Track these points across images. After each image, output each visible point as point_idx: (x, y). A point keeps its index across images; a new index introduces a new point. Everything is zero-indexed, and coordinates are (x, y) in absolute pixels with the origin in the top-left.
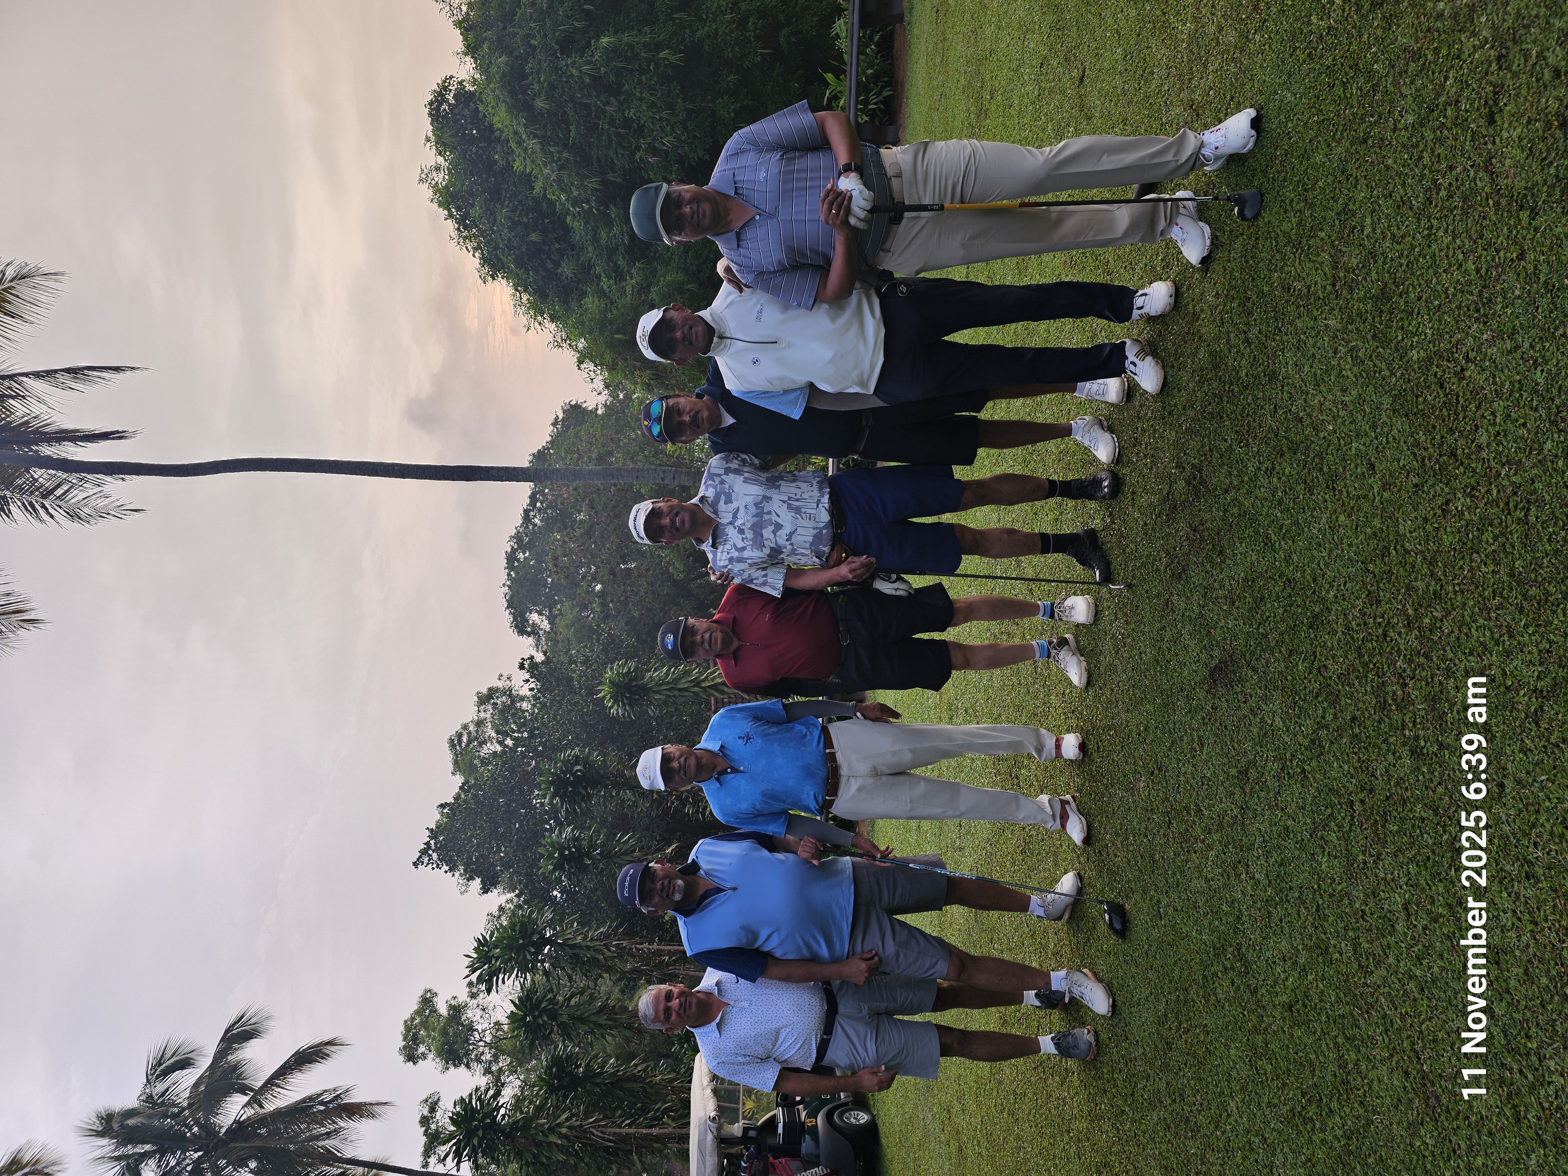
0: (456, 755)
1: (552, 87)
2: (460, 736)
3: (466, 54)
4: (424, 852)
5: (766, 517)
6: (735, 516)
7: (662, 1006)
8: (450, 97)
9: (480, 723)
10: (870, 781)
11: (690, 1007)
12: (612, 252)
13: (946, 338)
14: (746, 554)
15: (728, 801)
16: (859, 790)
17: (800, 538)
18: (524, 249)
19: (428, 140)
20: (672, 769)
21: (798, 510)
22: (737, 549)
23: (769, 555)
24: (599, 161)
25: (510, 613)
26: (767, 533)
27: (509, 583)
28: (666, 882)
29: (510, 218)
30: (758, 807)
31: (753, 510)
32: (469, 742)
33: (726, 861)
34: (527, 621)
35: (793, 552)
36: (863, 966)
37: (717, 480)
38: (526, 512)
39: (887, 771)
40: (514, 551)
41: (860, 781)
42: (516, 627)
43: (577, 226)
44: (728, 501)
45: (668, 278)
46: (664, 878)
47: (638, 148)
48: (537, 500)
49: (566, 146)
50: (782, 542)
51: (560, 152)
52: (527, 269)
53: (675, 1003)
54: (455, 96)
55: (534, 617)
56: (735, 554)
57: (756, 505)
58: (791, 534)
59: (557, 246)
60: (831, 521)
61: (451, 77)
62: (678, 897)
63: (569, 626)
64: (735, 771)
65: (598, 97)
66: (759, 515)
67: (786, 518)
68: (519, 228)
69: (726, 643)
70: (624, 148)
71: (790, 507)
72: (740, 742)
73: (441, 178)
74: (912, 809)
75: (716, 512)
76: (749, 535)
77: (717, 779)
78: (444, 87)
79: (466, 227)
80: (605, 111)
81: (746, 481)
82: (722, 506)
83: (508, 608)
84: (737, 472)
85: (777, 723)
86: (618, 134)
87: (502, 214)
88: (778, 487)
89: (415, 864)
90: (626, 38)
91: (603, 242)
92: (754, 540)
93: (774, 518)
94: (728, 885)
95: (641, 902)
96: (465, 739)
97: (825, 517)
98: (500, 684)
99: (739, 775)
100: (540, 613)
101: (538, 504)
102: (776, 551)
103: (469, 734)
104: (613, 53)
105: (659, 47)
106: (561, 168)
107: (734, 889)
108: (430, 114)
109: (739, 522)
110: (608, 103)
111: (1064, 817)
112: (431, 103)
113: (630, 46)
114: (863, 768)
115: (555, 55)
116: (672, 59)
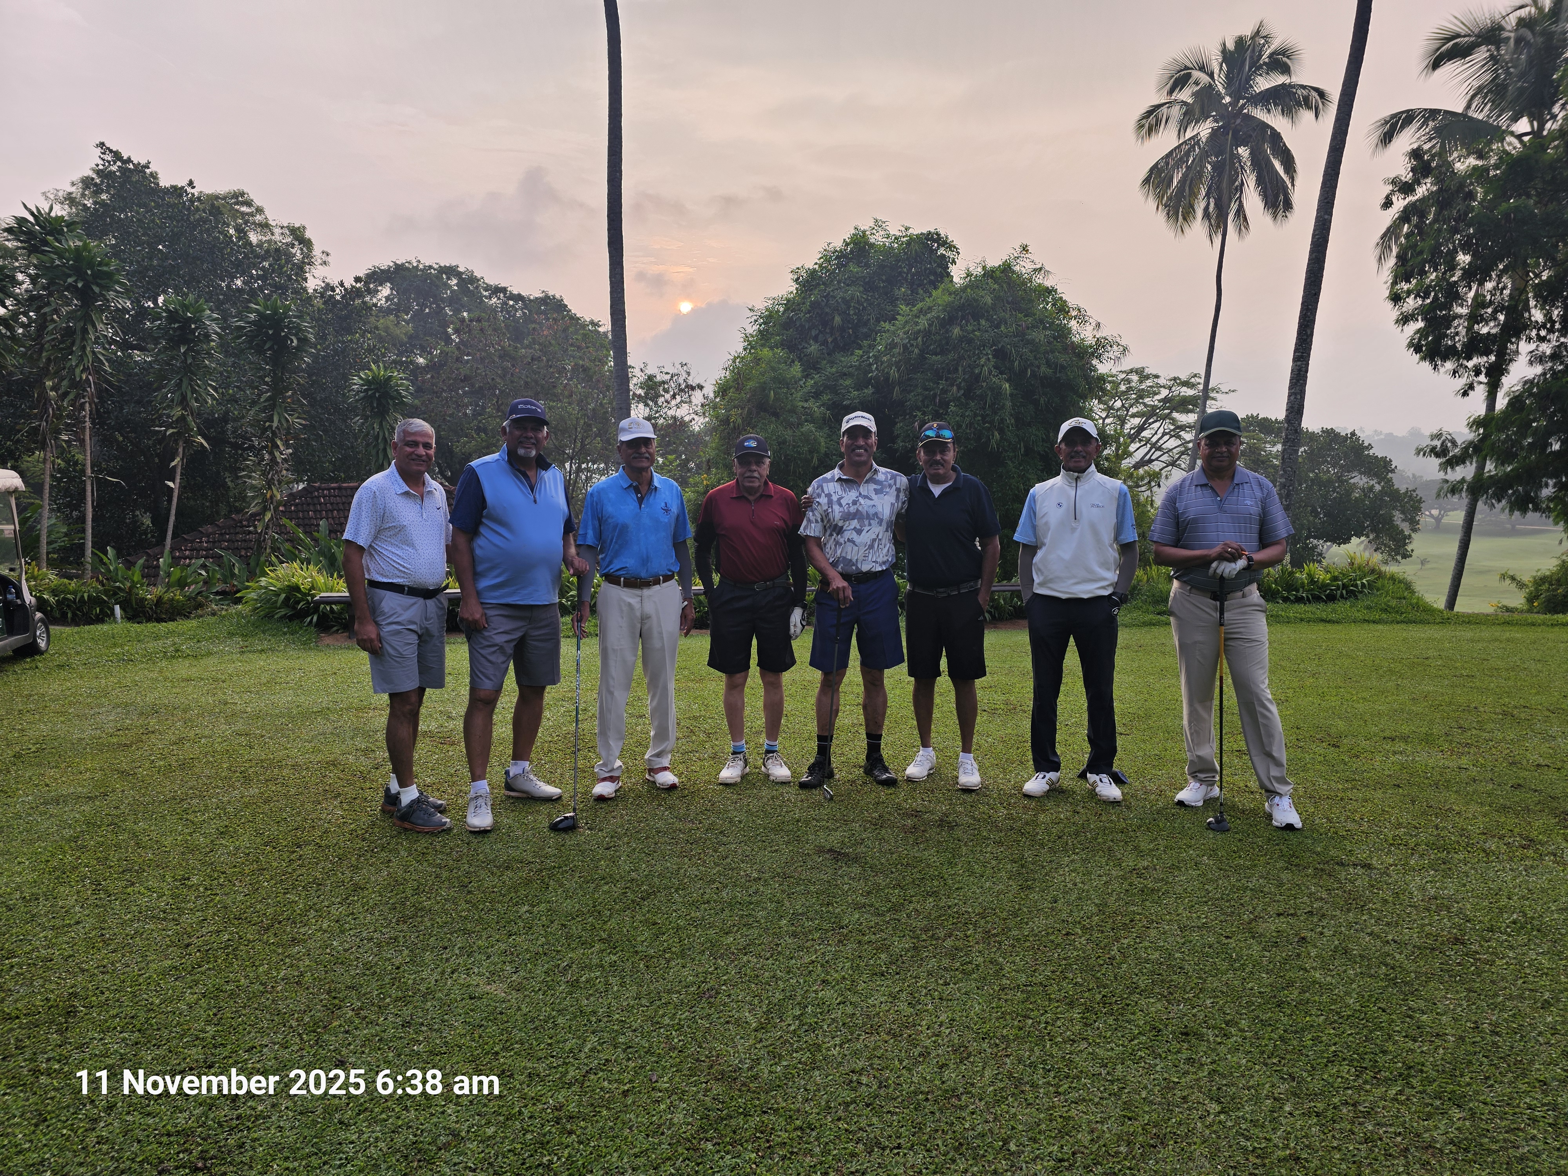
0: (224, 198)
1: (970, 341)
2: (249, 203)
3: (984, 268)
4: (117, 155)
5: (866, 522)
6: (865, 497)
7: (419, 439)
8: (941, 251)
9: (265, 226)
10: (638, 614)
12: (833, 389)
13: (1072, 639)
14: (836, 508)
15: (611, 495)
16: (630, 605)
17: (850, 549)
18: (827, 310)
19: (907, 229)
20: (640, 448)
21: (871, 547)
22: (839, 500)
23: (836, 525)
24: (910, 379)
25: (390, 267)
26: (855, 523)
27: (421, 266)
28: (533, 441)
29: (852, 298)
30: (610, 521)
31: (872, 511)
32: (243, 214)
33: (554, 494)
34: (381, 285)
35: (837, 543)
36: (478, 616)
37: (892, 482)
38: (504, 290)
39: (646, 627)
40: (459, 275)
41: (637, 606)
42: (374, 273)
43: (854, 359)
44: (877, 492)
45: (822, 440)
46: (537, 439)
47: (924, 414)
48: (516, 301)
49: (922, 352)
50: (847, 535)
51: (917, 346)
52: (809, 312)
53: (421, 451)
54: (943, 256)
55: (385, 291)
56: (835, 498)
57: (876, 514)
58: (853, 542)
59: (830, 340)
60: (862, 572)
61: (958, 253)
62: (521, 451)
63: (386, 329)
64: (640, 501)
65: (964, 380)
66: (868, 517)
67: (866, 538)
68: (843, 306)
69: (751, 490)
70: (923, 401)
71: (874, 540)
72: (663, 505)
73: (877, 238)
74: (614, 650)
75: (867, 482)
76: (853, 509)
77: (630, 486)
78: (951, 247)
79: (837, 258)
80: (952, 385)
81: (892, 504)
82: (872, 486)
83: (395, 264)
84: (898, 496)
85: (675, 537)
86: (935, 396)
87: (855, 292)
88: (887, 531)
89: (102, 144)
90: (1008, 404)
91: (841, 381)
92: (849, 514)
93: (866, 529)
94: (537, 496)
95: (513, 420)
96: (244, 209)
97: (865, 568)
98: (317, 252)
99: (637, 504)
100: (387, 298)
101: (511, 303)
102: (839, 530)
103: (252, 215)
104: (997, 392)
105: (1001, 431)
106: (905, 346)
107: (535, 501)
108: (930, 233)
109: (861, 500)
110: (959, 388)
111: (612, 779)
112: (938, 234)
113: (1003, 407)
114: (649, 608)
115: (994, 344)
116: (993, 442)
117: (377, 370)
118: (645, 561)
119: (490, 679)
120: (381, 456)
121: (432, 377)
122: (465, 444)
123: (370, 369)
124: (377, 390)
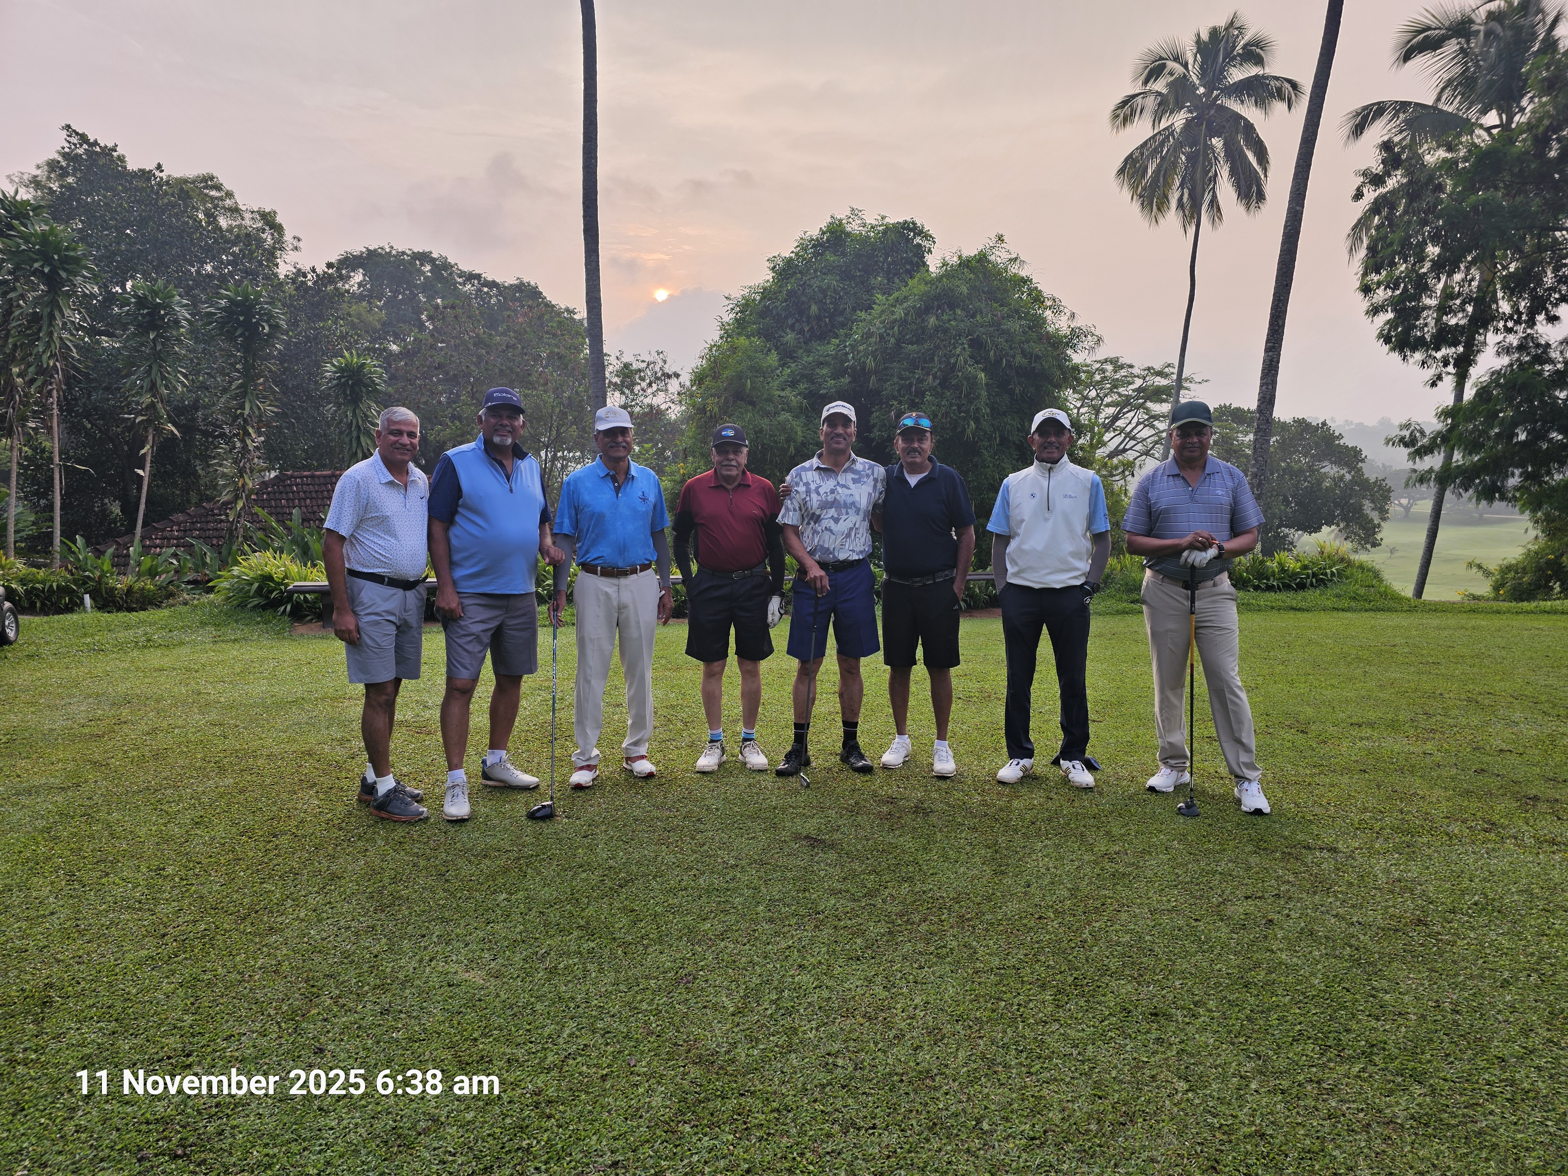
0: (193, 182)
1: (946, 331)
2: (218, 188)
3: (960, 257)
4: (83, 138)
5: (844, 511)
6: (843, 486)
7: (404, 428)
8: (918, 240)
9: (235, 211)
10: (615, 603)
11: (402, 454)
12: (810, 379)
13: (1045, 627)
14: (814, 496)
15: (588, 484)
16: (607, 594)
17: (827, 537)
18: (804, 299)
19: (883, 218)
20: (617, 437)
21: (848, 535)
22: (817, 488)
23: (814, 514)
24: (886, 369)
25: (362, 253)
26: (832, 512)
27: (394, 252)
28: (508, 428)
29: (829, 287)
30: (586, 510)
31: (849, 500)
32: (212, 198)
33: (530, 484)
34: (353, 271)
35: (815, 532)
36: (454, 605)
37: (869, 472)
38: (478, 277)
39: (623, 617)
40: (432, 261)
41: (614, 596)
42: (347, 258)
43: (831, 348)
44: (855, 481)
45: (799, 429)
46: (513, 426)
47: (900, 403)
48: (491, 288)
49: (899, 342)
50: (825, 523)
51: (893, 336)
52: (786, 301)
53: (405, 440)
54: (919, 245)
55: (358, 277)
56: (813, 487)
57: (853, 503)
58: (831, 531)
59: (806, 329)
60: (839, 561)
61: (934, 242)
62: (497, 439)
63: (359, 316)
64: (617, 490)
65: (940, 369)
66: (846, 506)
67: (843, 526)
68: (820, 295)
69: (729, 479)
70: (899, 391)
71: (851, 529)
72: (640, 494)
73: (854, 227)
74: (592, 640)
75: (845, 471)
76: (830, 498)
77: (607, 475)
78: (927, 236)
79: (814, 246)
80: (928, 374)
81: (870, 494)
82: (850, 476)
83: (368, 250)
84: (875, 487)
85: (653, 526)
86: (911, 385)
87: (832, 281)
88: (864, 520)
89: (68, 127)
90: (984, 393)
91: (818, 370)
92: (827, 502)
93: (844, 517)
94: (513, 485)
95: (489, 408)
96: (213, 193)
97: (842, 556)
98: (288, 237)
99: (614, 494)
100: (360, 285)
101: (486, 289)
102: (817, 519)
103: (221, 199)
104: (973, 382)
105: (977, 421)
106: (881, 336)
107: (511, 491)
108: (906, 222)
109: (839, 489)
110: (935, 378)
111: (589, 768)
112: (914, 223)
113: (978, 397)
114: (626, 597)
115: (969, 334)
116: (969, 431)
117: (351, 358)
118: (622, 549)
119: (467, 669)
120: (354, 444)
121: (406, 364)
122: (439, 432)
123: (343, 357)
124: (350, 377)
